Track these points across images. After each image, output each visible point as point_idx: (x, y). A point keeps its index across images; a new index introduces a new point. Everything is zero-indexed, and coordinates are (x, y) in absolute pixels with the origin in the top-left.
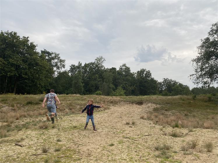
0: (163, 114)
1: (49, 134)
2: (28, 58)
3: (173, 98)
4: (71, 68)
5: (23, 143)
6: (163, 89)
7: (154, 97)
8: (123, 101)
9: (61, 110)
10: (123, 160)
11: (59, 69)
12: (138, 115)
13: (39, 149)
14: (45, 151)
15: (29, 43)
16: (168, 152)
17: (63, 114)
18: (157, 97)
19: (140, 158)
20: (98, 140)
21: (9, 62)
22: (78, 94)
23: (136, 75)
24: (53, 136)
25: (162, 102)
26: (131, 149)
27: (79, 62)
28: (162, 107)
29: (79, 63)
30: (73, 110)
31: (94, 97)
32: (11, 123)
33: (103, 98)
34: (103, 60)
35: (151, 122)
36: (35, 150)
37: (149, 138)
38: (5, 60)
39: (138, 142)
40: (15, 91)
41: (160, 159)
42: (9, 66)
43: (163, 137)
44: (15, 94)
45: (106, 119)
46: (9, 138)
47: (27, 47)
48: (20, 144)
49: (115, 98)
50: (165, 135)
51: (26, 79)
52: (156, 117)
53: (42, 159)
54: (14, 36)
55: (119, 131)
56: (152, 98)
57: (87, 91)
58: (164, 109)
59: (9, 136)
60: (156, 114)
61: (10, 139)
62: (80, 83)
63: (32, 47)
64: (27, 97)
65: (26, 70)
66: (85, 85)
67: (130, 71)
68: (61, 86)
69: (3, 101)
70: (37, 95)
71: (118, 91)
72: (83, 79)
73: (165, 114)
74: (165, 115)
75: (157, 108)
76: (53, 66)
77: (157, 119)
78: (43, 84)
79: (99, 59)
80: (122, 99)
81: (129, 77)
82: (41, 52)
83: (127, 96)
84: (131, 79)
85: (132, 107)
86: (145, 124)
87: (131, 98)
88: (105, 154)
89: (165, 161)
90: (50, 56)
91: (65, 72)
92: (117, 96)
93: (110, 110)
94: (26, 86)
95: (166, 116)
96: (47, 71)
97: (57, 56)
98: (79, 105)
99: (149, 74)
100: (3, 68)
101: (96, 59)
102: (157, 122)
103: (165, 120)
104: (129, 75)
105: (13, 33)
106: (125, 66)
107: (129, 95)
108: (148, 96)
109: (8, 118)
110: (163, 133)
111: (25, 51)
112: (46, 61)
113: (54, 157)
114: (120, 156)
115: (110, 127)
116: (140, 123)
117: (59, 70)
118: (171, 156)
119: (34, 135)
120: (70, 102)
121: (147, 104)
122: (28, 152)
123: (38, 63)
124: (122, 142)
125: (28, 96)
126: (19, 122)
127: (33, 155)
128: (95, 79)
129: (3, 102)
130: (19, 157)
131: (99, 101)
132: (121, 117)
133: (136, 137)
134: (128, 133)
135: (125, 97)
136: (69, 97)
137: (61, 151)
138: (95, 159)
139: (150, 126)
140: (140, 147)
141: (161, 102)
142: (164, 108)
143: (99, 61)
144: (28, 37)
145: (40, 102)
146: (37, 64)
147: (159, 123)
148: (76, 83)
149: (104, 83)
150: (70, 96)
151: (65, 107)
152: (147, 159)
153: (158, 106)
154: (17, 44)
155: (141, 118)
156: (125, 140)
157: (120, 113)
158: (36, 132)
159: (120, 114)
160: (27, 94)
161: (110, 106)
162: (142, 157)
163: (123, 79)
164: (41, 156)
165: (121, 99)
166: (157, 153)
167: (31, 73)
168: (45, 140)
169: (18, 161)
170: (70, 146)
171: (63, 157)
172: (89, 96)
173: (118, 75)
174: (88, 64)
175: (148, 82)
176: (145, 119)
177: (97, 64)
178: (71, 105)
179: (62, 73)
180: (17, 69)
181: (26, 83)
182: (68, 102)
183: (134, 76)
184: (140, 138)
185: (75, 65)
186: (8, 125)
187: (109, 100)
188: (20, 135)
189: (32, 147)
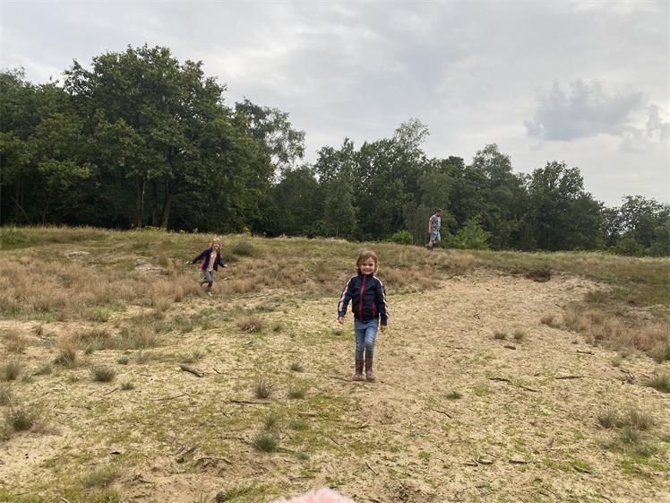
0: (619, 314)
1: (268, 348)
2: (200, 127)
3: (658, 263)
4: (323, 159)
5: (201, 366)
6: (621, 233)
7: (592, 257)
8: (482, 265)
9: (293, 283)
10: (493, 444)
11: (287, 161)
12: (534, 313)
13: (245, 387)
14: (262, 394)
15: (203, 80)
16: (645, 438)
17: (299, 293)
18: (602, 258)
19: (550, 445)
20: (410, 378)
21: (151, 138)
22: (341, 237)
23: (527, 185)
24: (280, 355)
25: (619, 273)
26: (517, 413)
27: (347, 140)
28: (619, 291)
29: (345, 143)
30: (329, 285)
31: (391, 248)
32: (164, 311)
33: (419, 255)
34: (420, 131)
35: (579, 338)
36: (233, 389)
37: (575, 387)
38: (139, 133)
39: (537, 396)
40: (166, 222)
41: (620, 457)
42: (149, 148)
43: (623, 387)
44: (168, 231)
45: (430, 317)
46: (162, 349)
47: (197, 92)
48: (193, 367)
49: (455, 255)
50: (629, 382)
51: (195, 187)
52: (596, 321)
53: (256, 414)
54: (161, 58)
55: (472, 356)
56: (581, 260)
57: (365, 230)
58: (622, 300)
59: (162, 344)
60: (597, 312)
61: (165, 353)
62: (347, 205)
63: (212, 94)
64: (199, 241)
65: (195, 162)
66: (361, 211)
67: (509, 168)
68: (292, 214)
69: (137, 247)
70: (225, 237)
71: (465, 232)
72: (356, 194)
73: (626, 314)
74: (628, 317)
75: (598, 292)
76: (269, 151)
77: (599, 330)
78: (242, 205)
79: (409, 131)
80: (480, 260)
81: (505, 190)
82: (234, 107)
83: (496, 249)
84: (512, 195)
85: (512, 286)
86: (557, 340)
87: (512, 256)
88: (438, 421)
89: (636, 465)
90: (261, 121)
91: (304, 171)
92: (463, 248)
93: (440, 291)
94: (195, 207)
95: (632, 322)
96: (253, 166)
97: (280, 122)
98: (344, 269)
99: (573, 180)
100: (135, 154)
101: (398, 130)
102: (599, 338)
103: (630, 334)
104: (506, 183)
105: (159, 50)
106: (495, 154)
107: (502, 248)
108: (569, 254)
109: (156, 295)
110: (623, 375)
111: (191, 105)
112: (249, 136)
113: (289, 413)
114: (485, 431)
115: (443, 341)
116: (539, 338)
117: (287, 165)
118: (655, 450)
119: (227, 347)
120: (319, 259)
121: (565, 279)
122: (217, 392)
123: (229, 141)
124: (487, 391)
125: (203, 236)
126: (183, 309)
127: (232, 401)
128: (393, 195)
129: (138, 251)
130: (194, 403)
131: (407, 263)
132: (476, 316)
133: (532, 379)
134: (504, 366)
135: (489, 252)
136: (317, 246)
137: (306, 397)
138: (408, 432)
139: (573, 348)
140: (545, 411)
141: (613, 275)
142: (625, 295)
143: (406, 137)
144: (200, 64)
145: (236, 256)
146: (225, 145)
147: (608, 342)
148: (335, 206)
149: (422, 206)
150: (320, 244)
151: (304, 274)
152: (572, 451)
153: (604, 287)
154: (170, 83)
155: (543, 323)
156: (496, 384)
157: (474, 304)
158: (232, 340)
159: (472, 306)
160: (199, 232)
161: (441, 279)
162: (555, 443)
163: (485, 196)
164: (252, 405)
165: (476, 260)
166: (606, 436)
167: (208, 170)
168: (257, 363)
169: (194, 412)
170: (331, 387)
171: (313, 416)
172: (373, 244)
173: (469, 181)
174: (373, 145)
175: (569, 206)
176: (558, 327)
177: (402, 145)
178: (320, 268)
179: (294, 172)
180: (170, 159)
181: (195, 198)
182: (313, 259)
183: (520, 186)
184: (542, 383)
185: (332, 149)
186: (155, 315)
187: (437, 260)
188: (189, 343)
189: (227, 380)
